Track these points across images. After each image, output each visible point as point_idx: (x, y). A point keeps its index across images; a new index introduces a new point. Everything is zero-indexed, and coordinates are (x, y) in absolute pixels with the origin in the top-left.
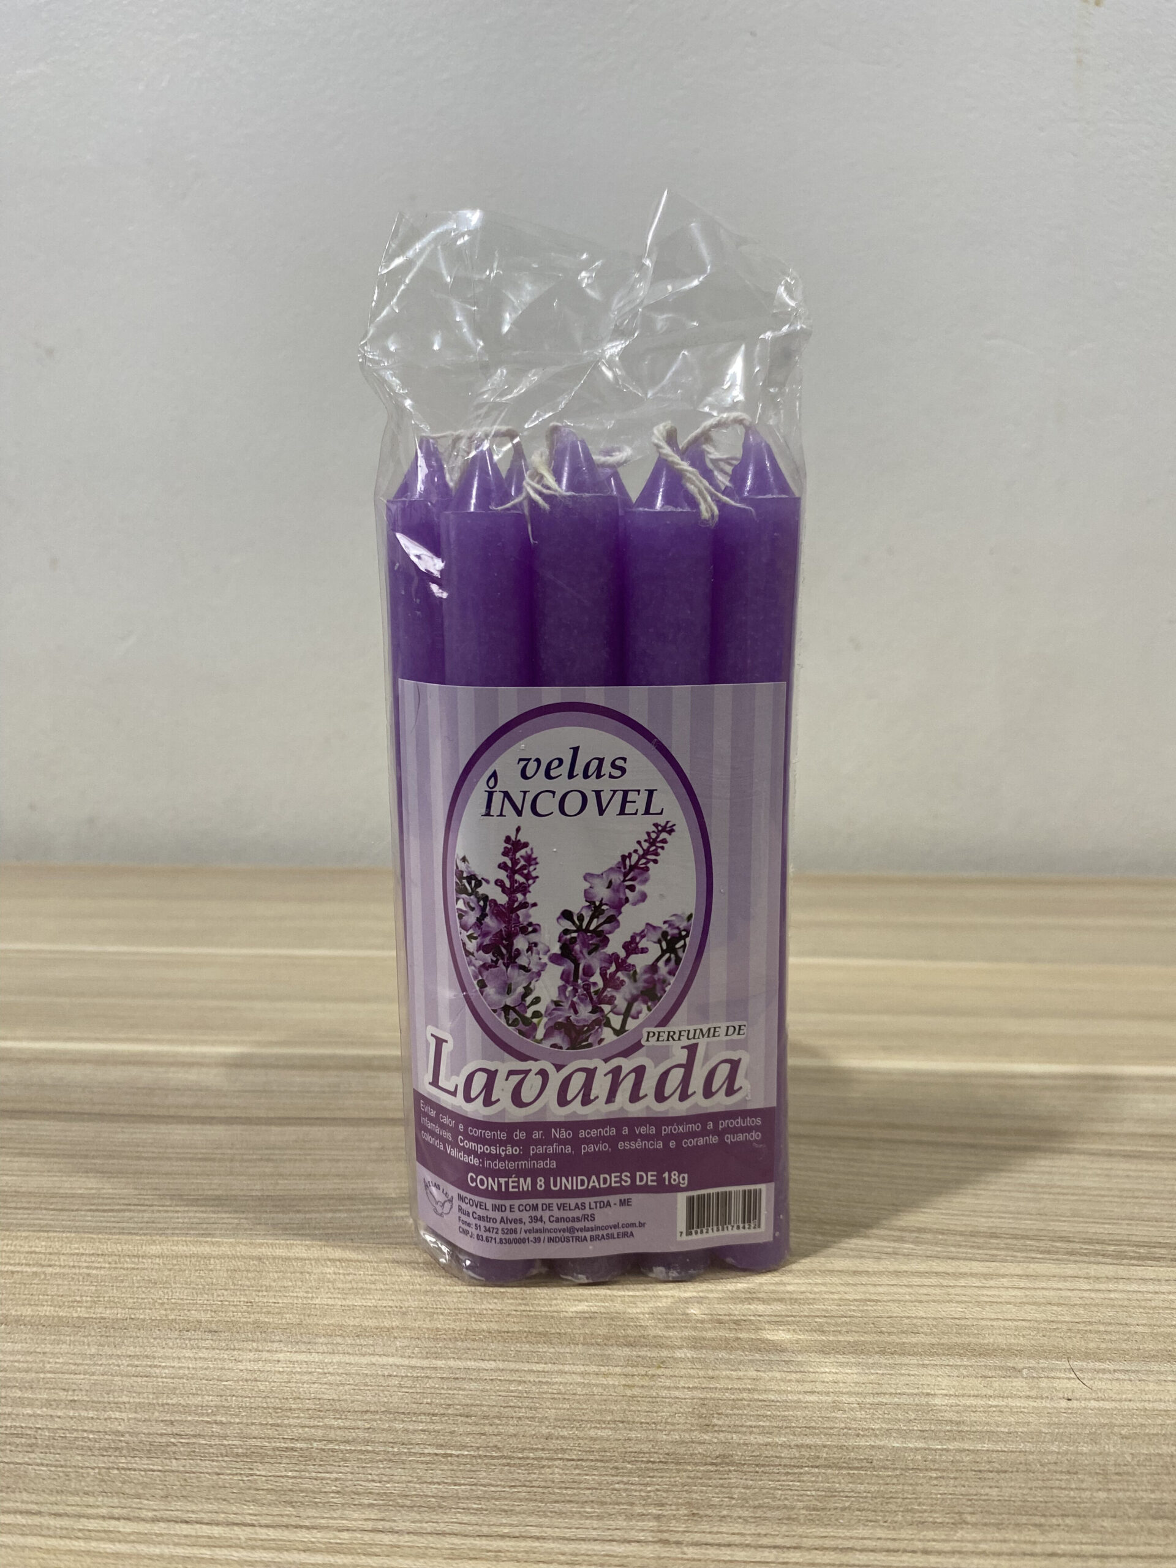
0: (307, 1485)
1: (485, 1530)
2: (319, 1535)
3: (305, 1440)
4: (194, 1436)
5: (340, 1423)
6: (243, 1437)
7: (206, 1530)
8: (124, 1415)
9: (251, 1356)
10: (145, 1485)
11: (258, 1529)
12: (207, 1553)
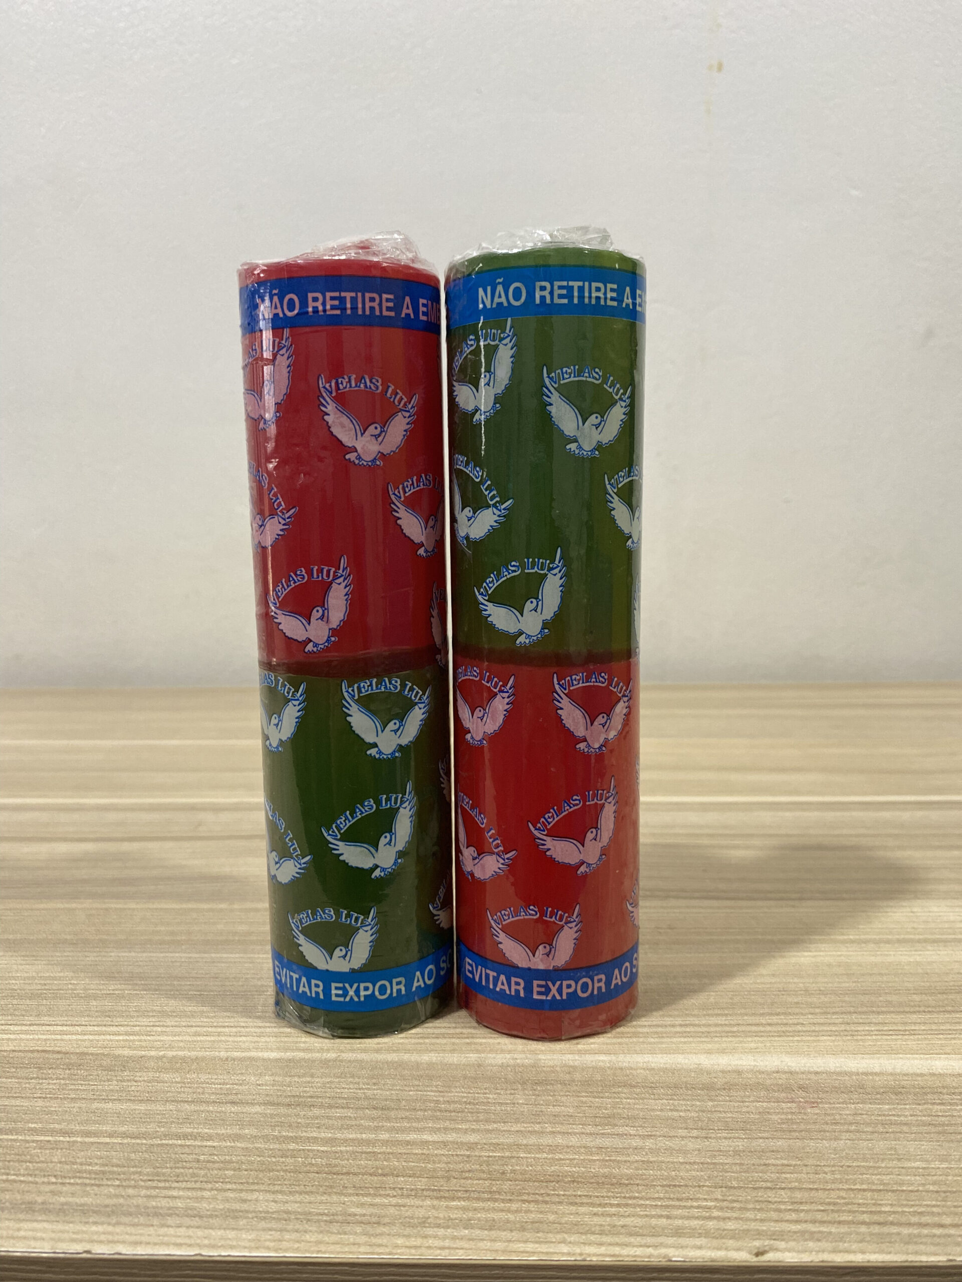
0: (120, 1008)
1: (215, 1024)
2: (122, 1028)
3: (120, 990)
4: (58, 990)
5: (143, 982)
6: (85, 989)
7: (60, 1028)
8: (17, 982)
9: (95, 954)
10: (26, 1011)
11: (88, 1027)
12: (59, 1037)
